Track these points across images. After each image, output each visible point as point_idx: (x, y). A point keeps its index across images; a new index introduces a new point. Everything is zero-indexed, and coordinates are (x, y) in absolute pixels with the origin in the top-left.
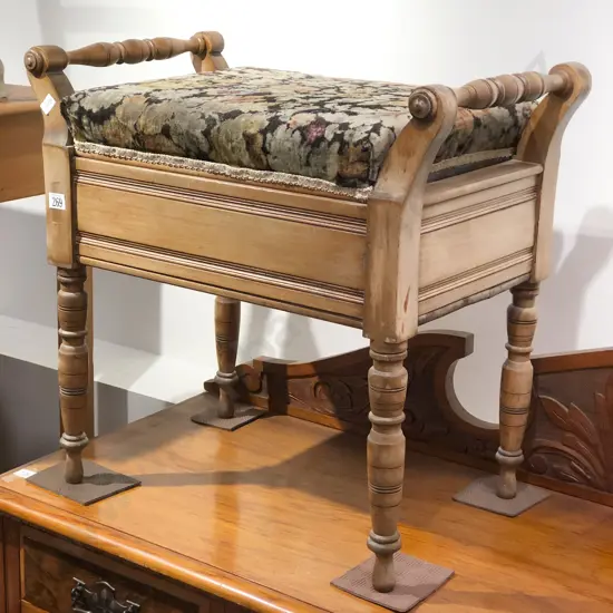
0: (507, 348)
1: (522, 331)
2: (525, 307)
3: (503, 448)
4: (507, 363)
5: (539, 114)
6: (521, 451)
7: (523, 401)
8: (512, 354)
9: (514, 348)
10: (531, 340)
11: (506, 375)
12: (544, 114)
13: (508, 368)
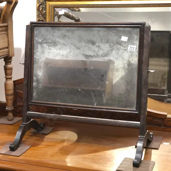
0: (5, 77)
1: (8, 72)
2: (8, 65)
3: (8, 106)
4: (6, 82)
5: (5, 10)
6: (13, 107)
7: (11, 92)
8: (7, 79)
9: (6, 77)
10: (12, 74)
11: (6, 85)
12: (6, 9)
13: (6, 83)
